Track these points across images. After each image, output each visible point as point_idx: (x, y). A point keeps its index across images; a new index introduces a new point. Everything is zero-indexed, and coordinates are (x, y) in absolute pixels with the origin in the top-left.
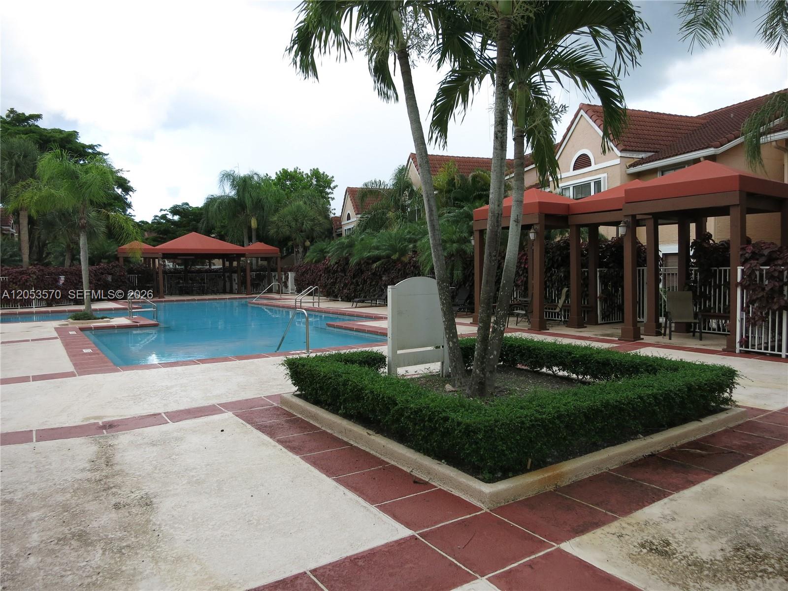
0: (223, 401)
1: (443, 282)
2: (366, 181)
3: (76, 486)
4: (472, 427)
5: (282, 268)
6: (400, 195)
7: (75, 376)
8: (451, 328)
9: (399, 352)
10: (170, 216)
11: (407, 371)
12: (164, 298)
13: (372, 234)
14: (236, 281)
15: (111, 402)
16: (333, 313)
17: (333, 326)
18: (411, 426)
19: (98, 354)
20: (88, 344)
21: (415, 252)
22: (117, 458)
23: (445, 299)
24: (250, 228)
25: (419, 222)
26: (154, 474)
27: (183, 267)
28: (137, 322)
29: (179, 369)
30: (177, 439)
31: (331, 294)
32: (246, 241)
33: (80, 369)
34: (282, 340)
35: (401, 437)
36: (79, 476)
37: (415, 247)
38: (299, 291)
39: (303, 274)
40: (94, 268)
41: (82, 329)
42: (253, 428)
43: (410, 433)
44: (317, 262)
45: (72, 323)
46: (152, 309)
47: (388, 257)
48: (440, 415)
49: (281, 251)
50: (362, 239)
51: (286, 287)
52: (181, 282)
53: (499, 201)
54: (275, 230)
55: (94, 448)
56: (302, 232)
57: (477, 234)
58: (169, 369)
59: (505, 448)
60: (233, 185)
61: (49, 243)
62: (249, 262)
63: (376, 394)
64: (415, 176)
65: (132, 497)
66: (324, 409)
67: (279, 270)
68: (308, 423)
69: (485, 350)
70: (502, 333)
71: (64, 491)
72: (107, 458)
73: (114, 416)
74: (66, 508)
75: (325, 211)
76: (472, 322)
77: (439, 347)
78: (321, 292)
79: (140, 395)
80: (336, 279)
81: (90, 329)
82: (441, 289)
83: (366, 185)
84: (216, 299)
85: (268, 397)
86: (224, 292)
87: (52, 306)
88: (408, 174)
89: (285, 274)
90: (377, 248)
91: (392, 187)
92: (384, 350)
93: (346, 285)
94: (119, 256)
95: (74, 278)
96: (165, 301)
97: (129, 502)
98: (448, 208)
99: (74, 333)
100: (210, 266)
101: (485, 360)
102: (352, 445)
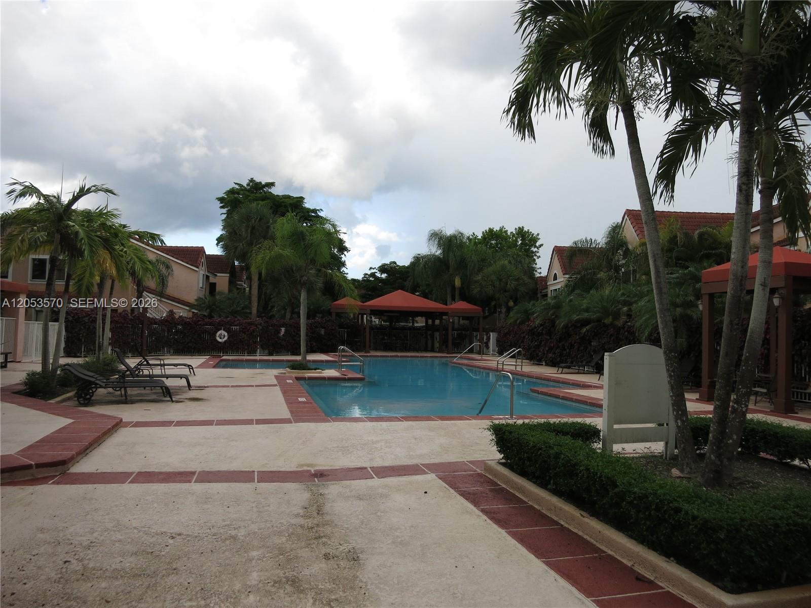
0: (427, 461)
1: (671, 352)
2: (576, 239)
3: (291, 530)
4: (712, 523)
5: (483, 328)
6: (613, 254)
7: (291, 422)
8: (679, 404)
9: (616, 426)
10: (378, 275)
11: (623, 449)
12: (369, 353)
13: (582, 295)
14: (438, 340)
15: (322, 451)
16: (537, 378)
17: (537, 392)
18: (633, 512)
19: (311, 403)
20: (303, 393)
21: (629, 316)
22: (327, 508)
23: (673, 371)
24: (453, 286)
25: (634, 283)
26: (361, 529)
27: (388, 324)
28: (345, 375)
29: (384, 425)
30: (382, 496)
31: (534, 357)
32: (449, 299)
33: (295, 416)
34: (485, 403)
35: (621, 524)
36: (293, 521)
37: (630, 310)
38: (501, 353)
39: (505, 335)
40: (310, 321)
41: (298, 379)
42: (456, 494)
43: (632, 521)
44: (522, 323)
45: (289, 373)
46: (359, 363)
47: (599, 320)
48: (671, 505)
49: (484, 311)
50: (571, 301)
51: (488, 347)
52: (386, 338)
53: (743, 262)
54: (479, 289)
55: (307, 495)
56: (505, 291)
57: (706, 299)
58: (374, 424)
59: (753, 554)
60: (439, 245)
61: (274, 297)
62: (451, 320)
63: (593, 473)
64: (630, 234)
65: (341, 550)
66: (531, 481)
67: (481, 329)
68: (514, 495)
69: (722, 433)
70: (744, 414)
71: (280, 533)
72: (318, 506)
73: (325, 466)
74: (281, 551)
75: (531, 270)
76: (698, 397)
77: (663, 425)
78: (524, 355)
79: (348, 447)
80: (541, 342)
81: (303, 379)
82: (668, 359)
83: (576, 244)
84: (418, 357)
85: (471, 462)
86: (426, 350)
87: (272, 355)
88: (623, 231)
89: (487, 335)
90: (587, 310)
91: (604, 246)
92: (598, 422)
93: (551, 349)
94: (331, 311)
95: (292, 331)
96: (370, 356)
97: (338, 554)
98: (669, 269)
99: (291, 381)
100: (413, 324)
101: (722, 445)
102: (562, 525)
